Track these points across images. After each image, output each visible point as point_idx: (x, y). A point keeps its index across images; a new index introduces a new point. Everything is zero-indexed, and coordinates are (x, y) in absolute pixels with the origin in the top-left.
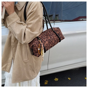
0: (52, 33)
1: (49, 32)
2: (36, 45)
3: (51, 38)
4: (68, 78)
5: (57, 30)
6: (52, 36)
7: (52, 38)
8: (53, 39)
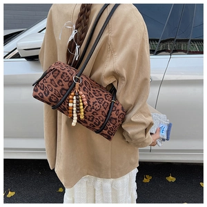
0: (107, 101)
1: (105, 95)
2: (60, 76)
3: (94, 103)
5: (118, 110)
6: (100, 103)
7: (95, 107)
8: (93, 110)
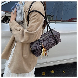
4: (63, 71)
